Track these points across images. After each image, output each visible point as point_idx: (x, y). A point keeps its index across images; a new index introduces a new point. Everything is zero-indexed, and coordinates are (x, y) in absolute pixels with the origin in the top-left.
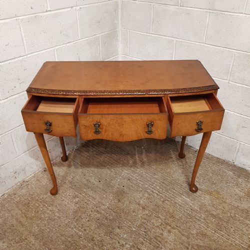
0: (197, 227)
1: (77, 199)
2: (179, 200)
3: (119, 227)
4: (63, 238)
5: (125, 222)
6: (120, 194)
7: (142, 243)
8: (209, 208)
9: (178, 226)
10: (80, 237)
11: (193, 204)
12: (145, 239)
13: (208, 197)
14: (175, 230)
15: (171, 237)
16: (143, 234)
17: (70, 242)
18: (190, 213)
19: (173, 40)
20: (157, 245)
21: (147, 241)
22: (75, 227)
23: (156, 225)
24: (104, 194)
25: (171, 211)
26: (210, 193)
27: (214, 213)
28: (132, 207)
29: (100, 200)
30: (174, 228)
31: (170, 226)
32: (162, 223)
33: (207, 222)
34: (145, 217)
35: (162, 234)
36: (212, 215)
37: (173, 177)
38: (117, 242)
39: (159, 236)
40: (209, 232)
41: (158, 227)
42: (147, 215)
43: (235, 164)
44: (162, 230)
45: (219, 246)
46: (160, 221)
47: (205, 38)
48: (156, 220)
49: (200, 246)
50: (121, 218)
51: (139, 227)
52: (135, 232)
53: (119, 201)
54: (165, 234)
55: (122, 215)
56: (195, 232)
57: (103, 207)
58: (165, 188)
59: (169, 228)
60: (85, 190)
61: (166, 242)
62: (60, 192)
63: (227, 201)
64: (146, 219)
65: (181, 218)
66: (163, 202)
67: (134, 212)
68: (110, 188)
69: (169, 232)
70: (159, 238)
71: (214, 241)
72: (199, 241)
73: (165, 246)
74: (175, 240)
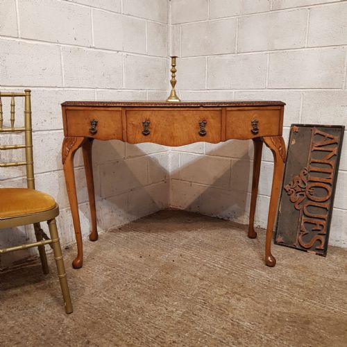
0: (278, 296)
1: (109, 272)
2: (251, 273)
3: (166, 296)
4: (87, 306)
5: (176, 292)
6: (169, 268)
7: (200, 310)
8: (294, 280)
9: (251, 294)
10: (111, 304)
11: (271, 277)
13: (290, 271)
14: (246, 299)
15: (241, 305)
16: (200, 302)
17: (96, 309)
18: (267, 284)
19: (231, 92)
20: (222, 312)
21: (206, 308)
22: (105, 296)
23: (218, 293)
24: (147, 268)
25: (240, 282)
26: (294, 268)
27: (301, 284)
28: (186, 278)
29: (140, 273)
30: (244, 297)
32: (228, 292)
33: (292, 292)
34: (204, 286)
35: (229, 302)
36: (298, 286)
37: (241, 254)
38: (164, 309)
39: (224, 304)
40: (295, 300)
41: (222, 295)
42: (206, 285)
44: (229, 298)
45: (310, 313)
46: (225, 290)
47: (267, 83)
48: (219, 290)
49: (284, 313)
50: (170, 287)
51: (196, 295)
52: (190, 300)
54: (233, 301)
55: (172, 285)
56: (275, 300)
58: (231, 262)
59: (238, 296)
60: (120, 264)
61: (235, 309)
62: (86, 266)
63: (318, 274)
65: (254, 288)
66: (229, 274)
67: (188, 282)
68: (155, 263)
69: (239, 300)
70: (224, 306)
71: (304, 308)
72: (281, 308)
73: (232, 313)
74: (247, 307)
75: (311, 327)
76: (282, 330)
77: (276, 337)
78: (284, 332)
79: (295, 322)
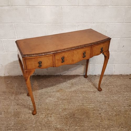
0: (61, 107)
3: (26, 130)
5: (28, 125)
6: (17, 114)
7: (42, 129)
8: (61, 97)
9: (53, 112)
11: (54, 99)
12: (42, 127)
13: (58, 93)
14: (52, 115)
15: (53, 119)
16: (39, 125)
18: (55, 104)
19: (12, 25)
20: (49, 126)
21: (43, 127)
23: (43, 117)
24: (8, 119)
25: (46, 107)
26: (58, 91)
27: (64, 98)
28: (27, 116)
29: (7, 123)
30: (52, 114)
31: (50, 114)
32: (45, 115)
33: (63, 104)
35: (48, 120)
37: (39, 93)
39: (47, 122)
40: (66, 107)
41: (44, 118)
43: (61, 75)
44: (47, 118)
45: (73, 110)
46: (44, 115)
47: (29, 21)
48: (42, 115)
49: (66, 114)
50: (24, 125)
51: (36, 123)
52: (35, 127)
53: (18, 118)
54: (50, 119)
55: (24, 123)
56: (61, 110)
57: (11, 125)
58: (38, 99)
59: (49, 115)
61: (52, 122)
63: (66, 91)
64: (37, 118)
65: (52, 108)
66: (41, 106)
67: (29, 118)
68: (9, 114)
69: (51, 117)
70: (48, 122)
71: (70, 109)
72: (65, 113)
73: (52, 124)
74: (55, 119)
75: (76, 116)
76: (69, 122)
77: (70, 126)
78: (70, 123)
79: (71, 117)
